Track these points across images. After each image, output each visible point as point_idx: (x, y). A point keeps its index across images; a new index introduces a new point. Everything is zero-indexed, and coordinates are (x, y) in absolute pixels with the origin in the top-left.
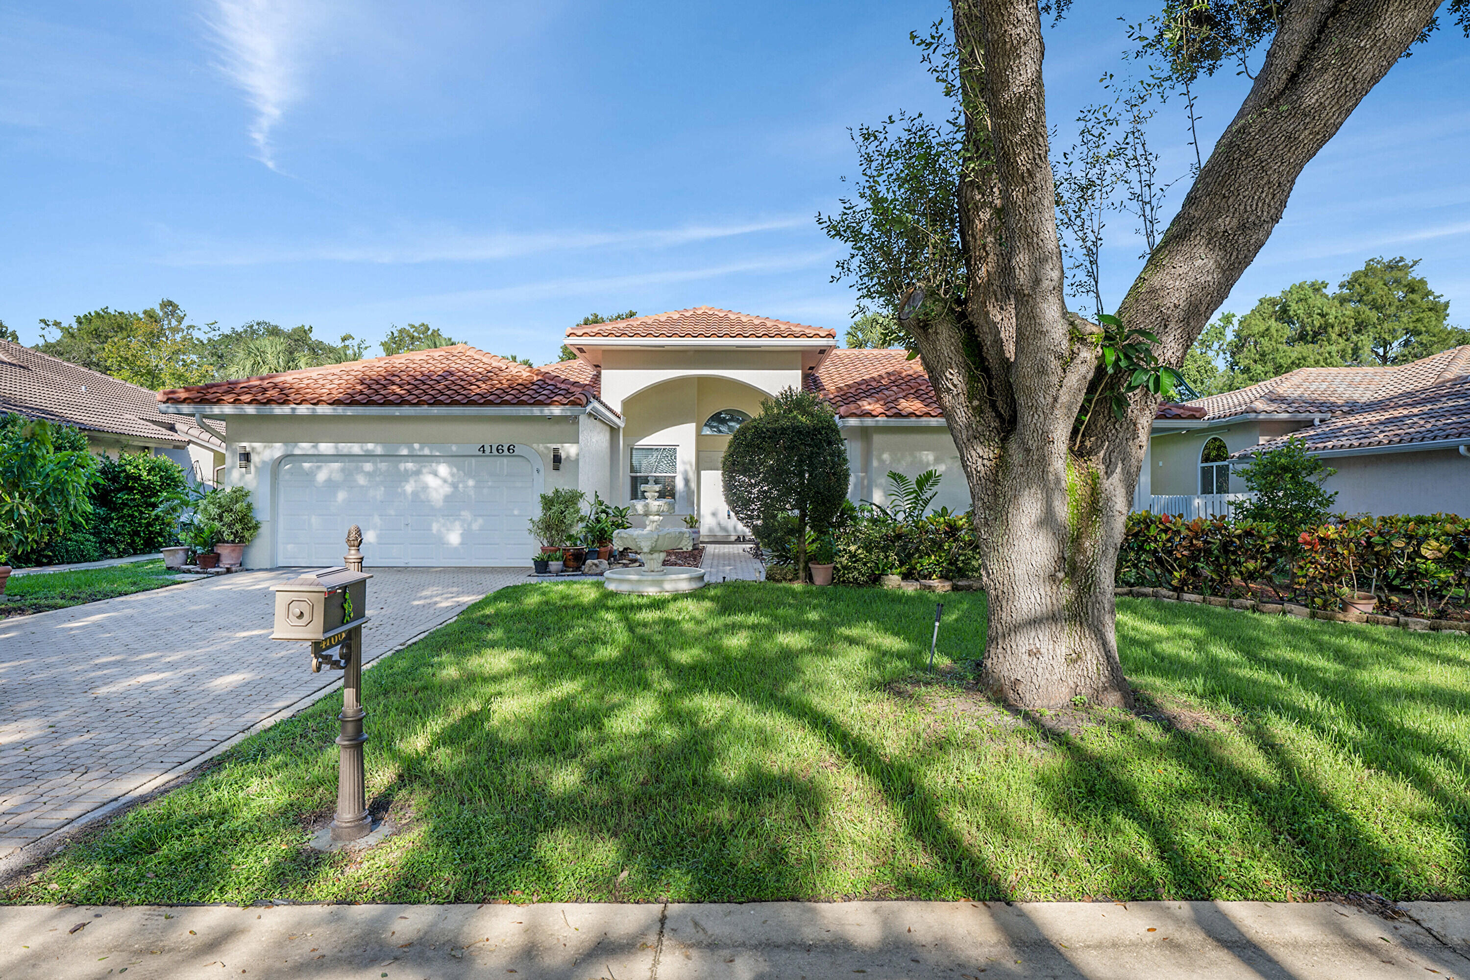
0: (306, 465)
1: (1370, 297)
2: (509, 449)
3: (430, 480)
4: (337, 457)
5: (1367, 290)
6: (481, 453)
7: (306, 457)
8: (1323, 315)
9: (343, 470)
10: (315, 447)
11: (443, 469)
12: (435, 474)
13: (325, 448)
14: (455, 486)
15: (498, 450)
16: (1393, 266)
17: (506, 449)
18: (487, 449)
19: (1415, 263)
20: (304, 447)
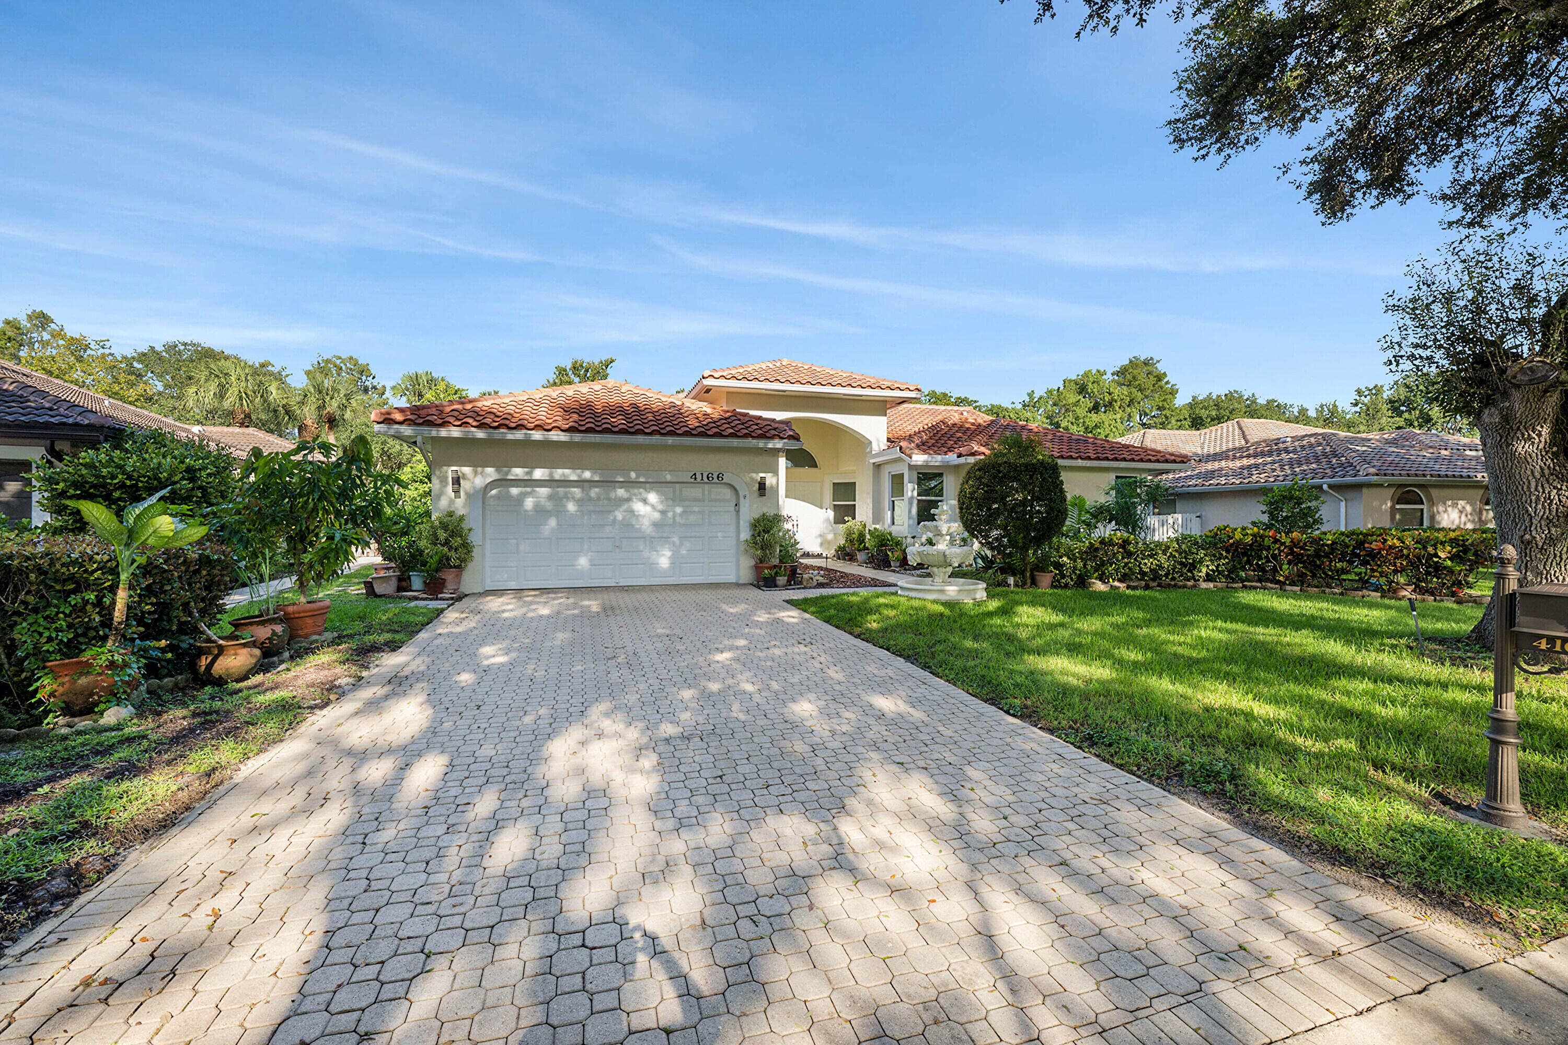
0: (514, 491)
1: (1137, 383)
2: (718, 477)
3: (639, 507)
4: (548, 482)
5: (1134, 378)
6: (693, 480)
7: (517, 482)
8: (1110, 394)
9: (550, 497)
10: (530, 473)
11: (653, 497)
12: (645, 501)
13: (539, 474)
14: (663, 512)
15: (708, 478)
16: (1146, 363)
17: (715, 477)
18: (699, 477)
19: (1158, 362)
20: (518, 472)
